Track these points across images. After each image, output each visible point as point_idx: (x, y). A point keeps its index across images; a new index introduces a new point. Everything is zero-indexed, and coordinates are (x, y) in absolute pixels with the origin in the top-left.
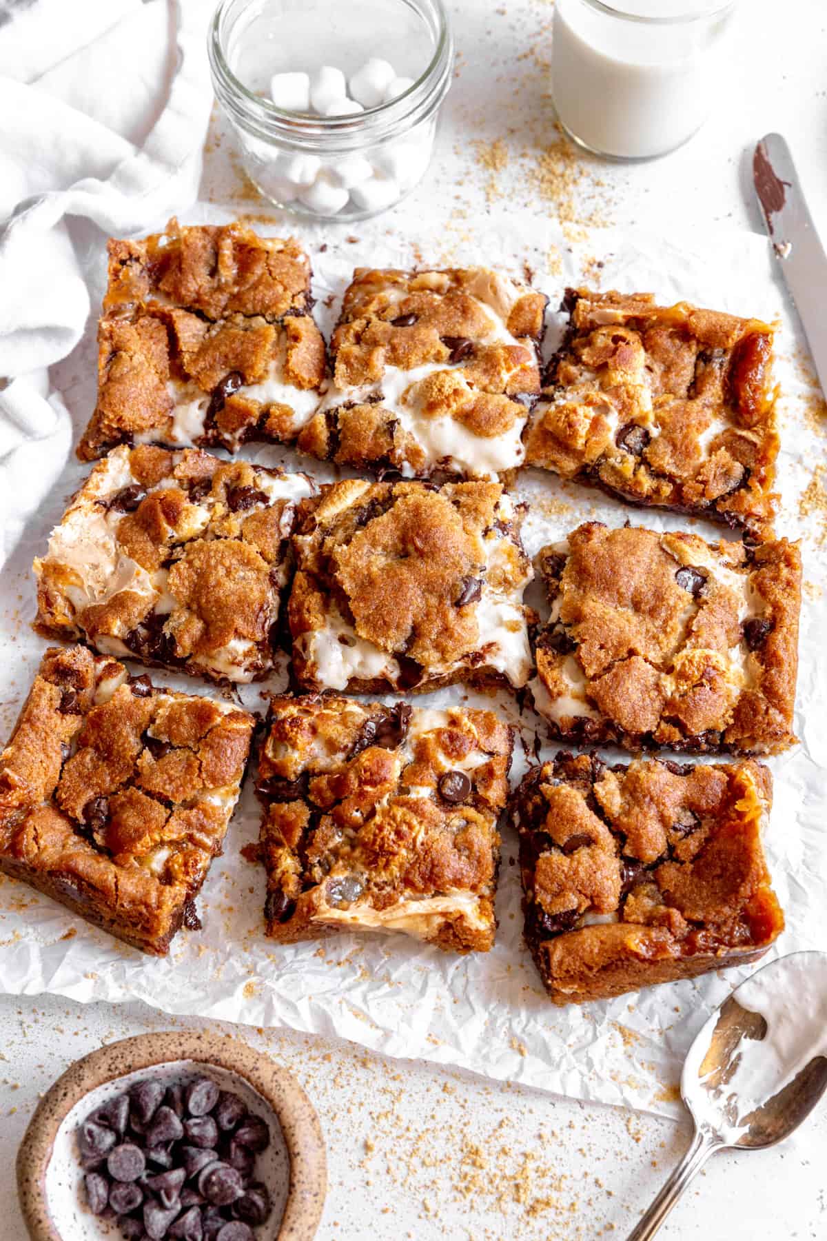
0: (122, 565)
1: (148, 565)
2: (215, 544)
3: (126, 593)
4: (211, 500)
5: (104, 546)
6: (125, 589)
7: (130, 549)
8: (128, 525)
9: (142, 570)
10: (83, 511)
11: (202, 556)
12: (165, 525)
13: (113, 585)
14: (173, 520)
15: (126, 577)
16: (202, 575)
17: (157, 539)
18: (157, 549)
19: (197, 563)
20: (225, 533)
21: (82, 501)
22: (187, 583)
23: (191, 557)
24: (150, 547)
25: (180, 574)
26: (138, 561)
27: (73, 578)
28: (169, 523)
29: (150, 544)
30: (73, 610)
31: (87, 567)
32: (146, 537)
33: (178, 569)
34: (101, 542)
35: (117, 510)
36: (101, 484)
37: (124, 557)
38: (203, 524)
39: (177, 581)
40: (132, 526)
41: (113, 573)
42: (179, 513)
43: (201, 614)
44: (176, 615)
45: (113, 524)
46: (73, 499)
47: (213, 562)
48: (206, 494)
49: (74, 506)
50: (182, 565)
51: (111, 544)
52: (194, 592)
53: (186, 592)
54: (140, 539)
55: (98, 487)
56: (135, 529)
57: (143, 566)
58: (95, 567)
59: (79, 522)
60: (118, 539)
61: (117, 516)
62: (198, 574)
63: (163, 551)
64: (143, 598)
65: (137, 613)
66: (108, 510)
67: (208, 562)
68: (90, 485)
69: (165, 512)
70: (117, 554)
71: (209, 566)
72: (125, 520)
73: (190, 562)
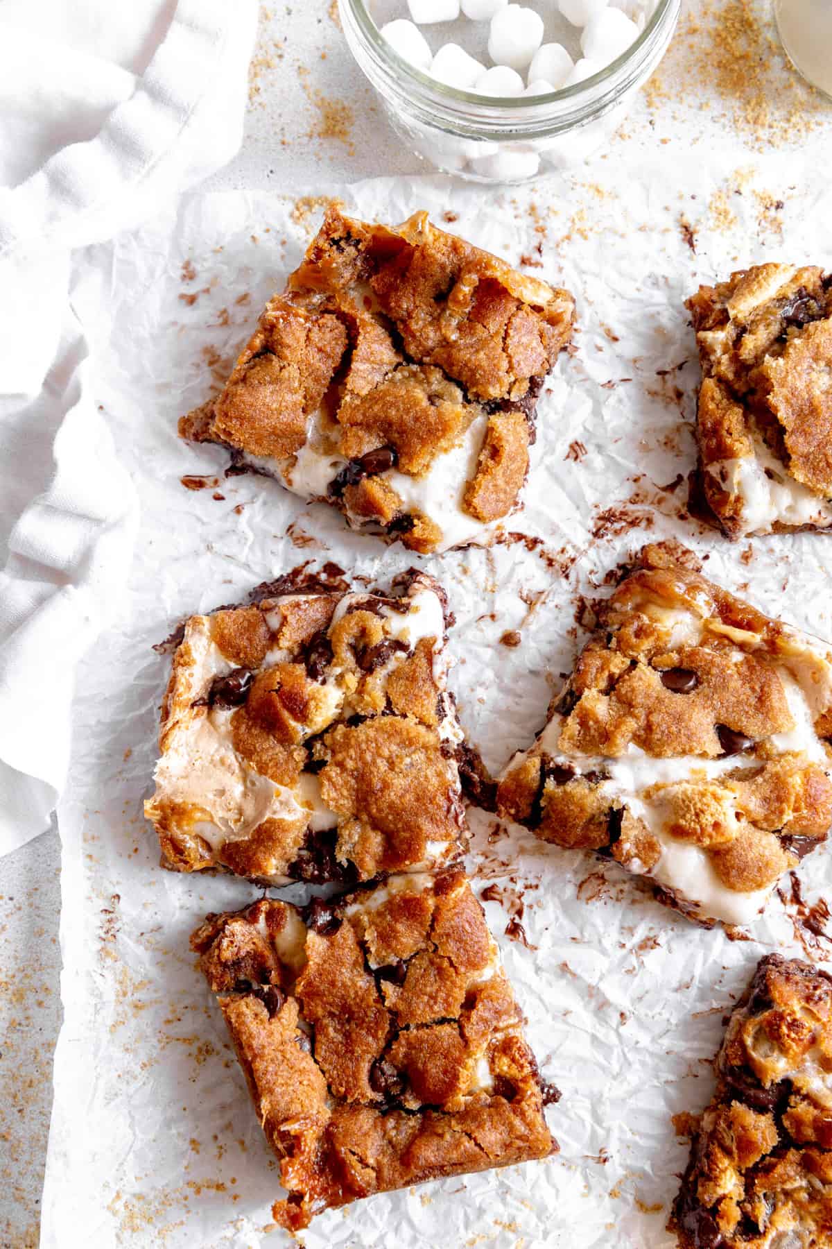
0: (253, 784)
1: (287, 780)
2: (363, 732)
3: (270, 821)
4: (338, 670)
5: (222, 762)
6: (268, 815)
7: (258, 763)
8: (243, 728)
9: (282, 788)
10: (183, 726)
11: (352, 752)
12: (293, 723)
13: (250, 810)
14: (302, 714)
15: (263, 799)
16: (362, 777)
17: (285, 738)
18: (291, 754)
19: (350, 764)
20: (370, 711)
21: (178, 714)
22: (345, 793)
23: (340, 757)
24: (279, 752)
25: (334, 785)
26: (272, 777)
27: (198, 815)
28: (296, 719)
29: (279, 748)
30: (208, 846)
31: (211, 796)
32: (272, 741)
33: (329, 779)
34: (217, 758)
35: (222, 708)
36: (192, 680)
37: (253, 773)
38: (337, 706)
39: (333, 794)
40: (249, 729)
41: (245, 795)
42: (306, 705)
43: (376, 825)
44: (345, 833)
45: (223, 729)
46: (166, 714)
47: (368, 757)
48: (329, 662)
49: (170, 725)
50: (332, 771)
51: (231, 757)
52: (358, 800)
53: (347, 803)
54: (266, 745)
55: (189, 687)
56: (255, 731)
57: (281, 783)
58: (222, 793)
59: (183, 741)
60: (237, 749)
61: (224, 716)
62: (356, 778)
63: (300, 755)
64: (293, 823)
65: (291, 844)
66: (210, 709)
67: (361, 758)
68: (181, 689)
69: (285, 706)
70: (243, 770)
71: (365, 764)
72: (236, 719)
73: (341, 765)
